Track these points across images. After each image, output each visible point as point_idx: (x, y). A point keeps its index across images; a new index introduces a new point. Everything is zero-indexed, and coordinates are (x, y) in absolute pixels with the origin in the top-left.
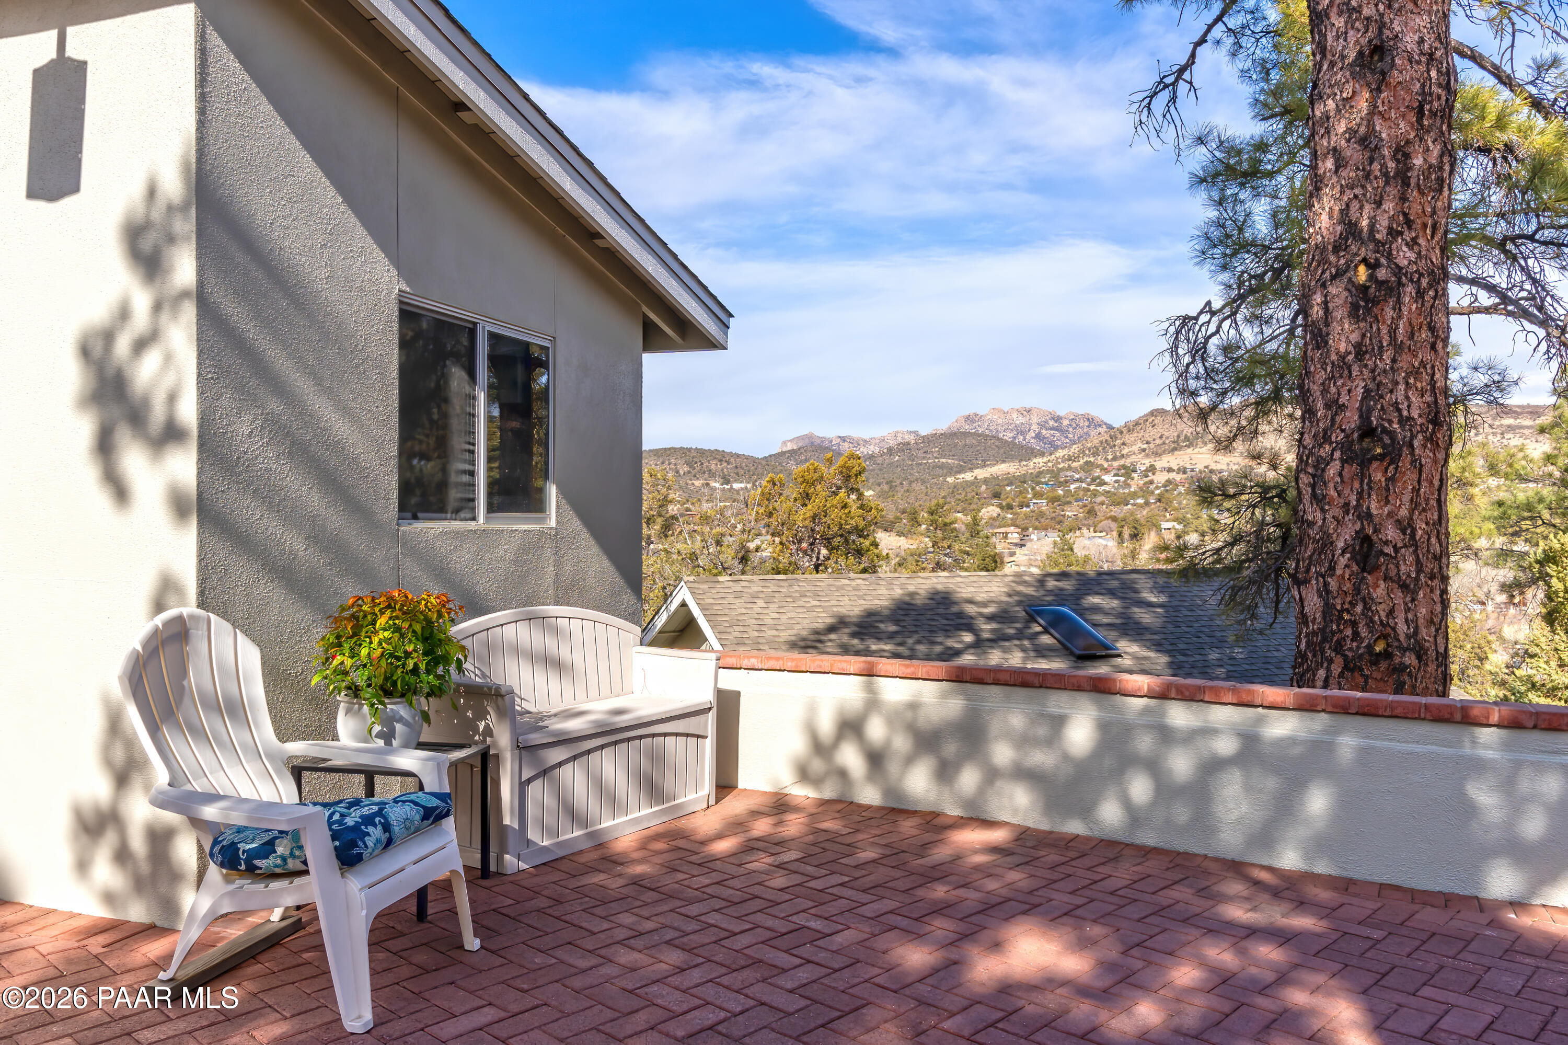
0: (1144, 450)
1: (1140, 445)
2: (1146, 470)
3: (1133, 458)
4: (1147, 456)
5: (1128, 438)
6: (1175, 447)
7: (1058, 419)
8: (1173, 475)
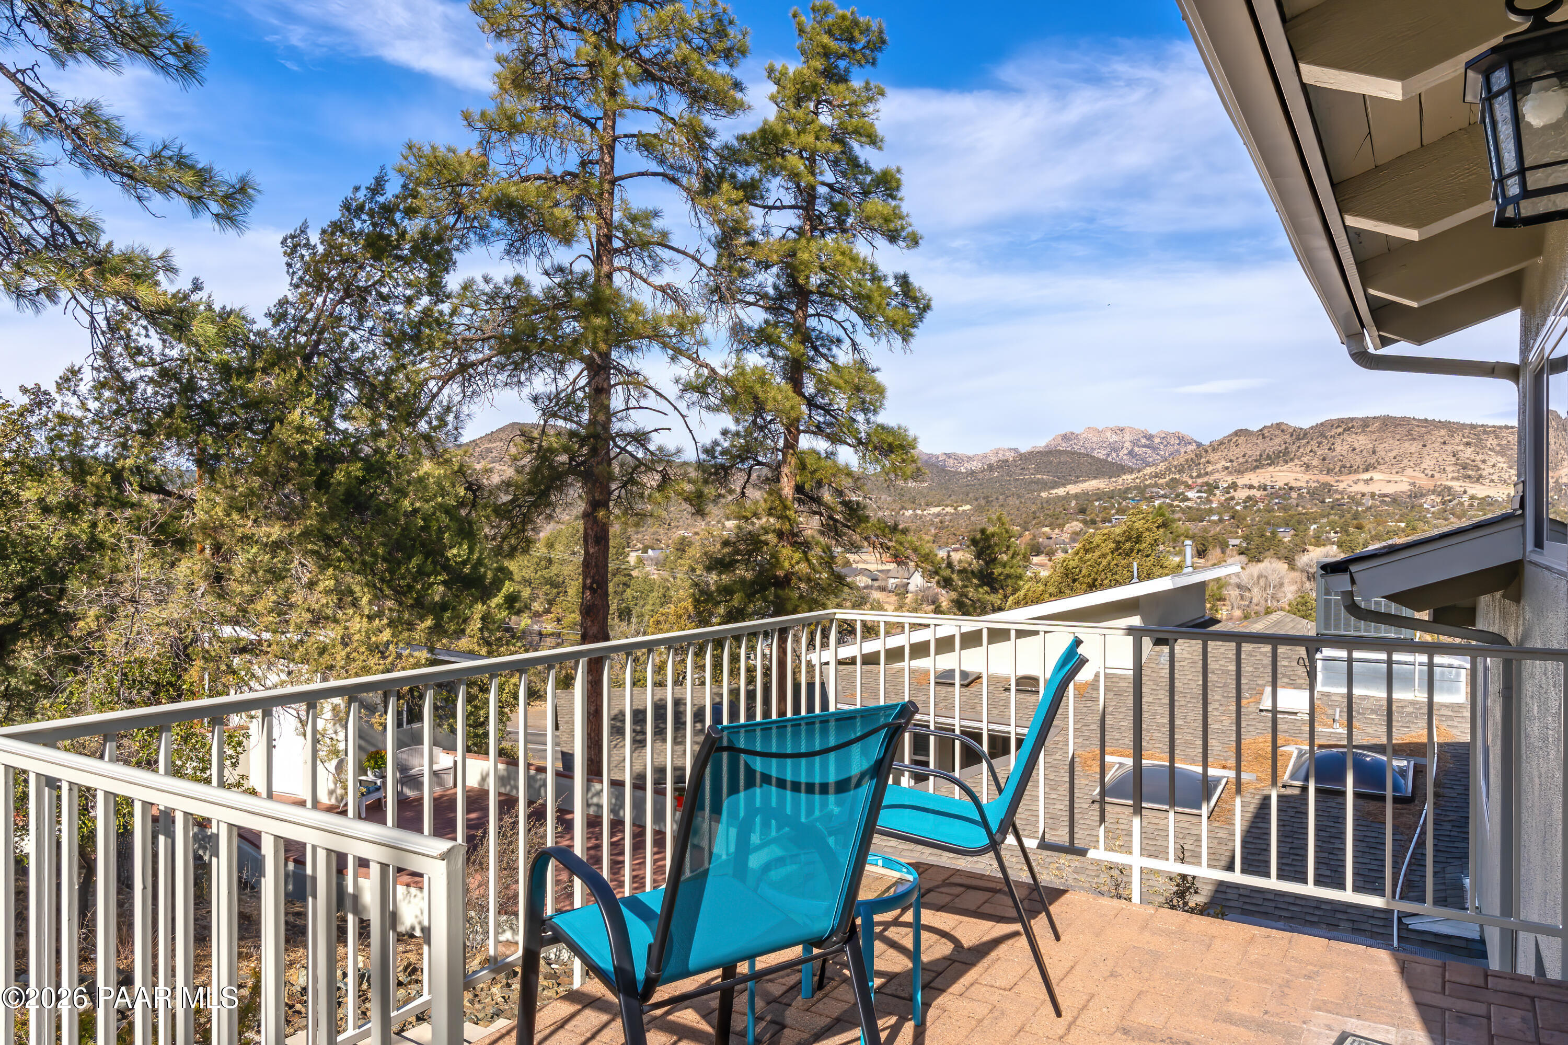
0: (1227, 468)
1: (1223, 463)
2: (1229, 487)
3: (1216, 476)
4: (1230, 473)
5: (1213, 457)
6: (1258, 464)
7: (1150, 437)
8: (1253, 492)
